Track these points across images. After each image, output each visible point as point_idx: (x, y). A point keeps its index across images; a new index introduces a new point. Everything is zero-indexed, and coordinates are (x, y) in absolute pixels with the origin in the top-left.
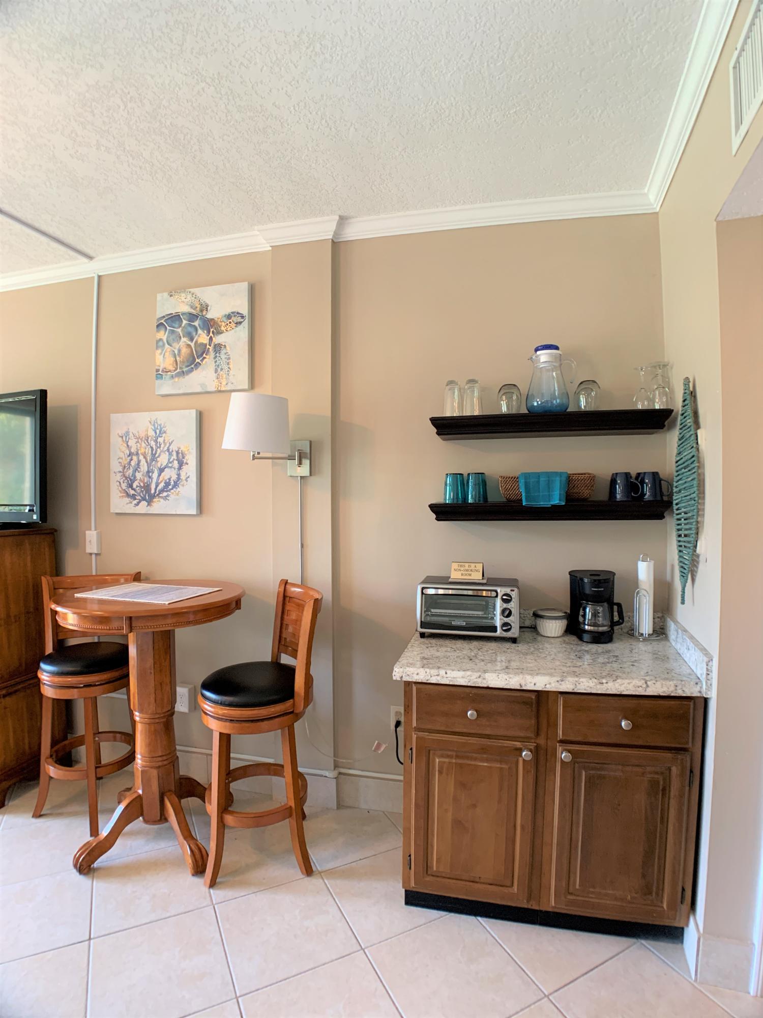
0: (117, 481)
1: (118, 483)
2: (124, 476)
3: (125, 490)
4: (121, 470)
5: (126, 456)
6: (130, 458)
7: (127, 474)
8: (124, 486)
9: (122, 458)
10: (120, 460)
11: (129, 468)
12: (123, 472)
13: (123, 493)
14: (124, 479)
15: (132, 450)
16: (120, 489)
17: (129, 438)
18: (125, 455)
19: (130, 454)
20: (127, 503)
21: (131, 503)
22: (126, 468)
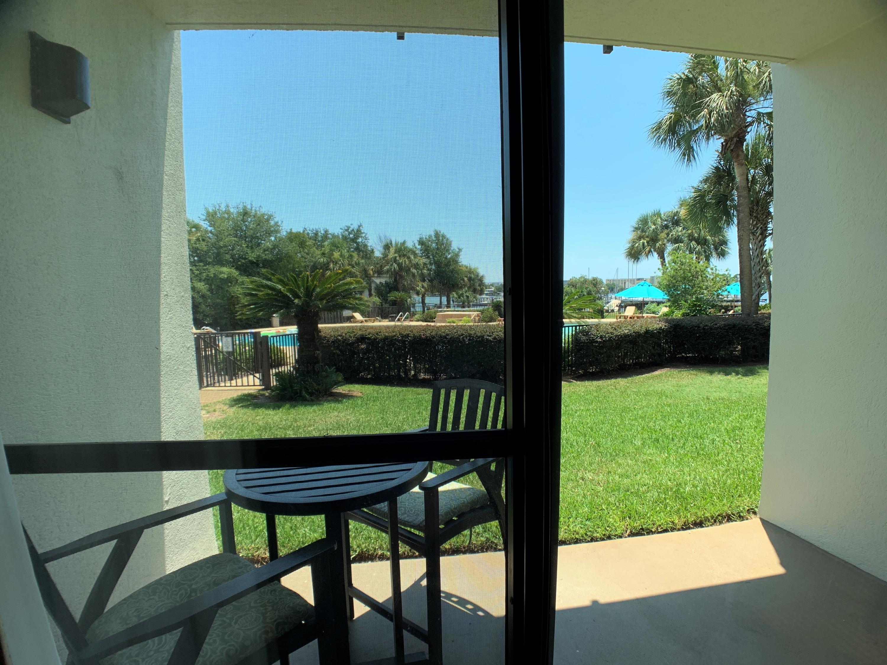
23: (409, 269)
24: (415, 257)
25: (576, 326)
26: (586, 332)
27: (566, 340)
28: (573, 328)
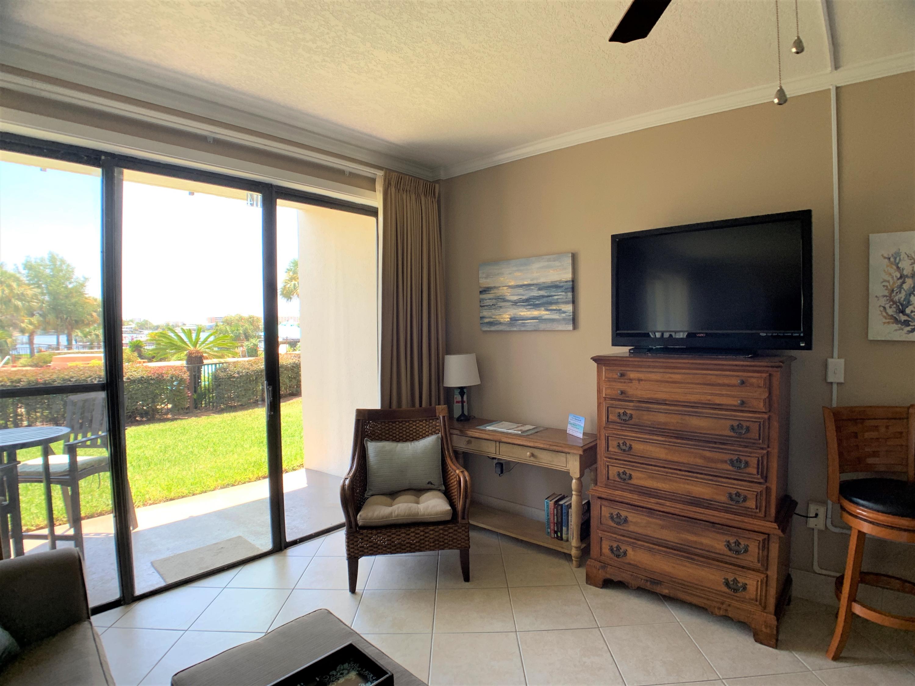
0: (880, 306)
1: (882, 309)
2: (892, 300)
3: (892, 315)
4: (888, 294)
5: (895, 278)
6: (901, 281)
7: (896, 298)
8: (891, 311)
9: (889, 282)
10: (885, 284)
11: (900, 292)
12: (890, 297)
13: (890, 319)
14: (891, 303)
15: (905, 273)
16: (884, 314)
17: (900, 260)
18: (893, 277)
19: (901, 277)
20: (896, 330)
21: (902, 329)
22: (895, 292)
23: (10, 301)
24: (19, 286)
25: (216, 364)
26: (224, 369)
27: (206, 379)
28: (214, 366)
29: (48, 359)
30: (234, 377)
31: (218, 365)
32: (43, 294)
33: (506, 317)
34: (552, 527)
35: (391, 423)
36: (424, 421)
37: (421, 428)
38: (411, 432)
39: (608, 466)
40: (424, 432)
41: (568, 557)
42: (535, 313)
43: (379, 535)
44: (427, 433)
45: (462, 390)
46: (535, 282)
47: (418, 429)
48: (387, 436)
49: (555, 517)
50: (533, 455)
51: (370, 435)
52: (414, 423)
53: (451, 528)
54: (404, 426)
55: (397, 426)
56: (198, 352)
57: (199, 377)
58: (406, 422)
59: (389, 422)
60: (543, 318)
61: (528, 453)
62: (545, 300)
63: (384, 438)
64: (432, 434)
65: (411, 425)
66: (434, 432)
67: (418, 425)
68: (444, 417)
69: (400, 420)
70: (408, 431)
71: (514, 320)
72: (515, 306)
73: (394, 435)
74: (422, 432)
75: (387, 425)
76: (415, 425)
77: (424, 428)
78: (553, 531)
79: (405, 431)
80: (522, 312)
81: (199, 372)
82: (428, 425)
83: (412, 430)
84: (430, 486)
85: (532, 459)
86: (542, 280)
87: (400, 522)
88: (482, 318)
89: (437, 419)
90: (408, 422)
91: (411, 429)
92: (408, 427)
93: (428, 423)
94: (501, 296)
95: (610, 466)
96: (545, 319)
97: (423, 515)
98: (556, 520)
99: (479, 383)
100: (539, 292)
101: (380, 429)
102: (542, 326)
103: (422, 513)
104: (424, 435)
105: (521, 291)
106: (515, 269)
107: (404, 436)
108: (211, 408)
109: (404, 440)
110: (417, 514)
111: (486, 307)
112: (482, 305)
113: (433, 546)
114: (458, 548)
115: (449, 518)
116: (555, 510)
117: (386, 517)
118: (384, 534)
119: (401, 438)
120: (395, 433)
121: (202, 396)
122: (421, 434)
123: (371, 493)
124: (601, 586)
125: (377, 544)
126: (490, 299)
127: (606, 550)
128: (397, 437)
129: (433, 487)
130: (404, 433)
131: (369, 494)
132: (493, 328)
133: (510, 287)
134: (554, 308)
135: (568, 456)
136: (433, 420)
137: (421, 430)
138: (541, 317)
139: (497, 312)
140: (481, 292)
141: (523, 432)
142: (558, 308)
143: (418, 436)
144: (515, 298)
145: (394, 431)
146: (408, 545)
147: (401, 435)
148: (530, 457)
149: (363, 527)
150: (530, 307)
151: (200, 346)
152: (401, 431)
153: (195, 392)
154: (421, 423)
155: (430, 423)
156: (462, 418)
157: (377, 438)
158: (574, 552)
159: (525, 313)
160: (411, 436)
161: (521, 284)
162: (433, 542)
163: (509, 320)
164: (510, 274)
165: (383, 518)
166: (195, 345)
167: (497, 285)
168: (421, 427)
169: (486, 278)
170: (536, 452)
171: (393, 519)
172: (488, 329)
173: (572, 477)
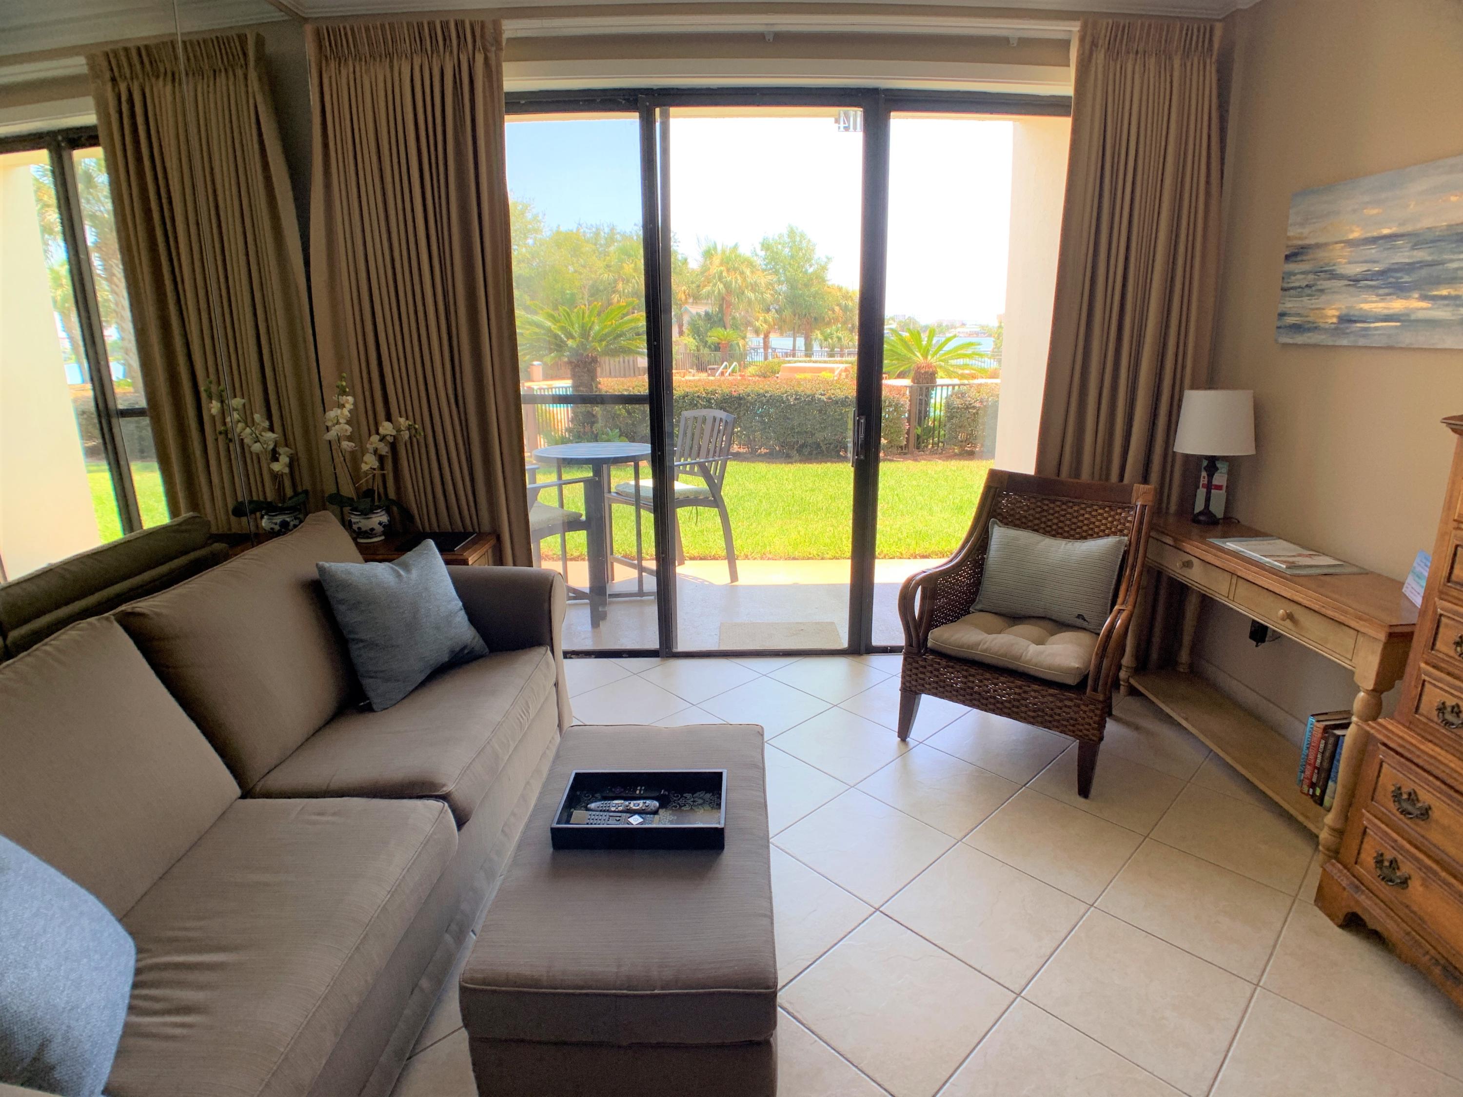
23: (743, 293)
24: (752, 272)
25: (954, 386)
26: (962, 394)
27: (938, 405)
28: (950, 388)
29: (776, 368)
30: (974, 407)
31: (957, 388)
32: (780, 282)
33: (1331, 314)
34: (1308, 773)
35: (1046, 502)
36: (1107, 509)
37: (1098, 520)
38: (1080, 524)
39: (1424, 681)
40: (1102, 528)
41: (1313, 838)
42: (1397, 305)
43: (951, 670)
44: (1107, 532)
45: (1212, 463)
46: (1409, 228)
47: (1093, 520)
48: (1037, 522)
49: (1319, 756)
50: (1290, 617)
51: (1005, 515)
52: (1088, 509)
53: (1071, 700)
54: (1070, 510)
55: (1057, 509)
56: (929, 366)
57: (927, 404)
58: (1075, 504)
59: (1043, 499)
60: (1413, 317)
61: (1281, 612)
62: (1424, 272)
63: (1030, 524)
64: (1115, 533)
65: (1082, 512)
66: (1121, 531)
67: (1094, 513)
68: (1144, 507)
69: (1065, 499)
70: (1075, 520)
71: (1346, 320)
72: (1351, 289)
73: (1049, 523)
74: (1099, 527)
75: (1039, 504)
76: (1090, 513)
77: (1104, 521)
78: (1306, 782)
79: (1070, 520)
80: (1367, 302)
81: (928, 395)
82: (1113, 517)
83: (1082, 521)
84: (1079, 622)
85: (1288, 623)
86: (1426, 223)
87: (988, 661)
88: (1282, 315)
89: (1132, 508)
90: (1079, 504)
91: (1081, 518)
92: (1075, 514)
93: (1112, 513)
94: (1327, 265)
95: (1427, 685)
96: (1417, 321)
97: (1026, 662)
98: (1319, 761)
99: (1252, 451)
100: (1415, 253)
101: (1026, 508)
102: (1408, 339)
103: (1028, 658)
104: (1101, 534)
105: (1372, 251)
106: (1366, 198)
107: (1067, 529)
108: (940, 451)
109: (1066, 534)
110: (1018, 658)
111: (1292, 292)
112: (1286, 285)
113: (1033, 717)
114: (1076, 737)
115: (1071, 681)
116: (1323, 742)
117: (968, 647)
118: (958, 672)
119: (1060, 531)
120: (1051, 520)
121: (930, 432)
122: (1096, 530)
123: (979, 607)
124: (1340, 922)
125: (944, 682)
126: (1303, 273)
127: (1368, 857)
128: (1054, 527)
129: (1085, 624)
130: (1068, 522)
131: (977, 608)
132: (1300, 339)
133: (1351, 243)
134: (1445, 292)
135: (1361, 639)
136: (1123, 508)
137: (1097, 523)
138: (1408, 315)
139: (1315, 303)
140: (1287, 258)
141: (1292, 566)
142: (1453, 293)
143: (1090, 532)
144: (1356, 269)
145: (1051, 517)
146: (992, 700)
147: (1061, 525)
148: (1283, 620)
149: (933, 652)
150: (1387, 291)
151: (933, 357)
152: (1062, 519)
153: (920, 424)
154: (1100, 511)
155: (1117, 514)
156: (1202, 518)
157: (1018, 522)
158: (1324, 835)
159: (1373, 305)
160: (1078, 530)
161: (1375, 234)
162: (1034, 711)
163: (1335, 320)
164: (1354, 211)
165: (962, 647)
166: (925, 356)
167: (1321, 240)
168: (1099, 517)
169: (1302, 225)
170: (1298, 612)
171: (977, 654)
172: (1290, 341)
173: (1359, 687)
